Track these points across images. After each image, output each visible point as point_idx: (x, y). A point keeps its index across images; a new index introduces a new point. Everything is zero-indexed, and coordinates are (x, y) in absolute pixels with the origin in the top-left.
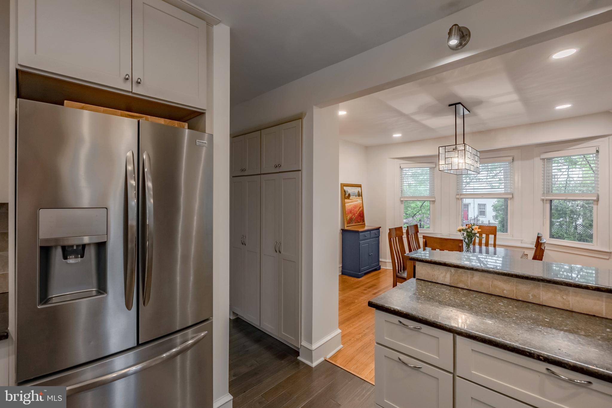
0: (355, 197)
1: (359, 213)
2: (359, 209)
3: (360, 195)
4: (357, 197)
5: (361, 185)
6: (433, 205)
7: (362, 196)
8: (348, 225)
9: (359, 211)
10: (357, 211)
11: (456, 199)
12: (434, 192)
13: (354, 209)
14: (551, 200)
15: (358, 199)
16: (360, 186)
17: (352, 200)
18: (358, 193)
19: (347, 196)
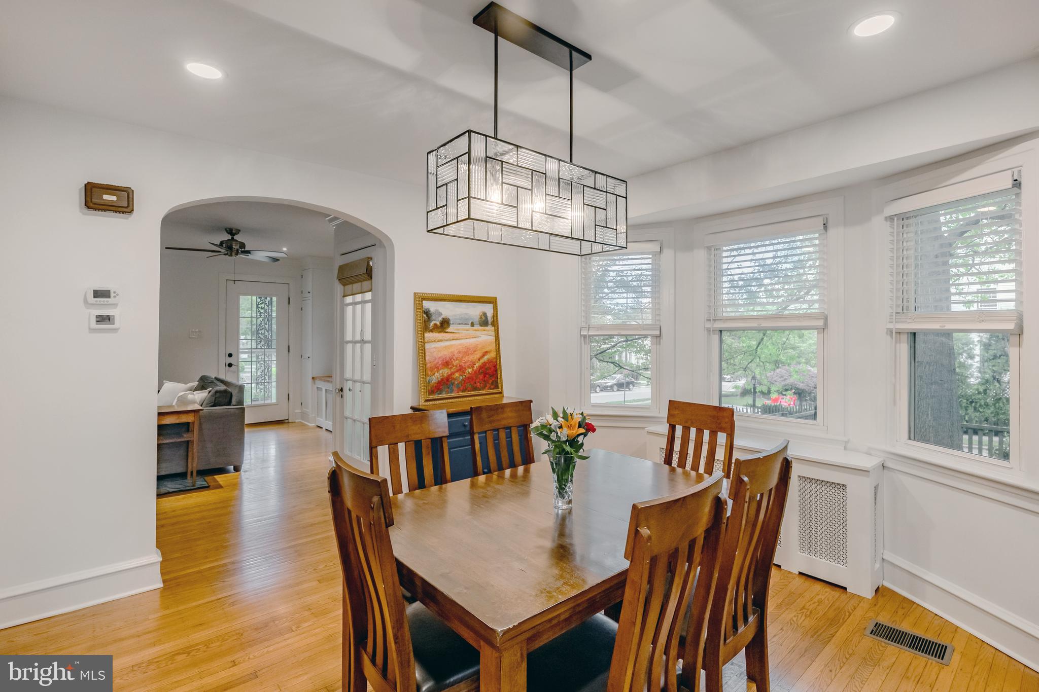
0: (469, 327)
1: (481, 367)
2: (483, 356)
3: (489, 322)
4: (477, 327)
5: (496, 298)
6: (658, 346)
7: (495, 323)
8: (431, 397)
9: (482, 361)
10: (476, 361)
11: (706, 332)
12: (659, 315)
13: (462, 357)
14: (915, 334)
15: (480, 332)
16: (493, 301)
17: (457, 335)
18: (481, 318)
19: (435, 325)
